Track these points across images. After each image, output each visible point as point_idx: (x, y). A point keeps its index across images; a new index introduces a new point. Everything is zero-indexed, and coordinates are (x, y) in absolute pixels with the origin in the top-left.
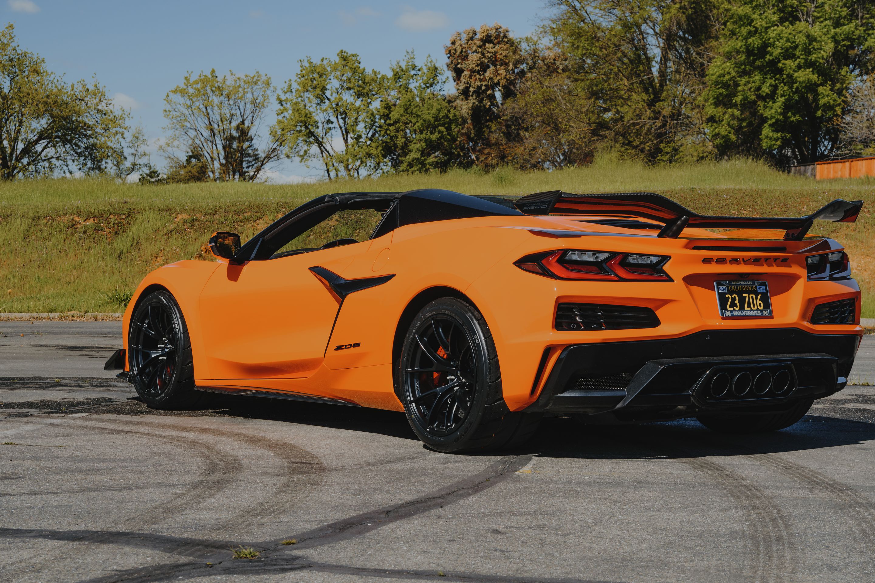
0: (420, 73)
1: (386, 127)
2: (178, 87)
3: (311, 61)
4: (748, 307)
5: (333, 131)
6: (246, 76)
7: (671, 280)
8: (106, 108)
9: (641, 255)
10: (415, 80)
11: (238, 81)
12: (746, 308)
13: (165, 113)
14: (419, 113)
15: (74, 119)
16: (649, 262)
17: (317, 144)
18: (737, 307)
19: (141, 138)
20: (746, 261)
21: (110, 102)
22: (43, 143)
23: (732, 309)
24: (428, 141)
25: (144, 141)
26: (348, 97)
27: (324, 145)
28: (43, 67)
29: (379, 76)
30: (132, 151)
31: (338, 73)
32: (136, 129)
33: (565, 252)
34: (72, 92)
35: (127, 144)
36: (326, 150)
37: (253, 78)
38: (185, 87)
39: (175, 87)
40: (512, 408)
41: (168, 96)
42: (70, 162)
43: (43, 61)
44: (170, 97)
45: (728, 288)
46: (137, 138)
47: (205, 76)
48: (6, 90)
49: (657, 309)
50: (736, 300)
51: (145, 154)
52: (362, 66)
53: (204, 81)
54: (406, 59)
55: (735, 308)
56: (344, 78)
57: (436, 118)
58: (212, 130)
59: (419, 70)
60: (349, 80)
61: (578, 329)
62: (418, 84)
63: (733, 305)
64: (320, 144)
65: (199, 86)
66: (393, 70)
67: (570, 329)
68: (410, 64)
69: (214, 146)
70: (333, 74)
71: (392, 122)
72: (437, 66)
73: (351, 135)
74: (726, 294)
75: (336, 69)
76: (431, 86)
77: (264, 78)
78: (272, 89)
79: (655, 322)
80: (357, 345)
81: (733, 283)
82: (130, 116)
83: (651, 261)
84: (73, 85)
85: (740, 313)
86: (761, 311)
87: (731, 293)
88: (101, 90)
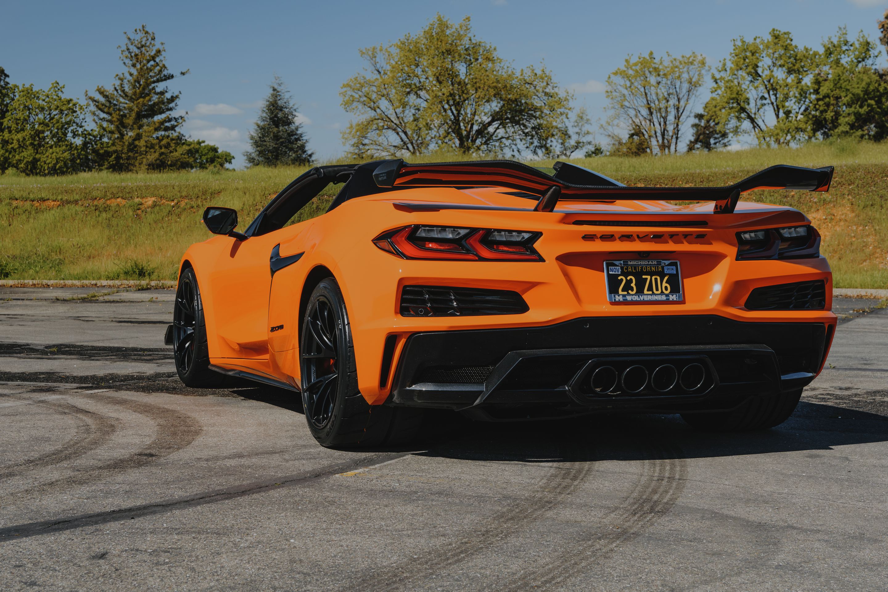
0: (852, 48)
1: (816, 102)
2: (619, 69)
3: (744, 40)
5: (766, 107)
6: (683, 57)
8: (553, 91)
10: (847, 55)
11: (674, 62)
13: (607, 94)
14: (848, 87)
15: (523, 101)
17: (749, 120)
19: (585, 118)
21: (555, 85)
22: (496, 124)
24: (858, 115)
25: (588, 120)
26: (780, 74)
27: (756, 120)
28: (495, 55)
29: (811, 53)
30: (577, 130)
31: (771, 51)
32: (580, 110)
34: (521, 77)
35: (572, 124)
36: (758, 125)
37: (689, 58)
38: (625, 69)
39: (616, 69)
41: (609, 77)
42: (518, 141)
43: (495, 49)
44: (611, 79)
46: (582, 118)
47: (644, 58)
48: (462, 76)
51: (588, 133)
52: (794, 43)
53: (644, 63)
54: (838, 35)
56: (776, 55)
57: (866, 92)
58: (650, 109)
59: (851, 45)
60: (781, 57)
62: (849, 59)
64: (752, 120)
65: (638, 68)
66: (824, 46)
68: (842, 39)
69: (652, 124)
70: (765, 52)
71: (821, 97)
72: (869, 40)
73: (781, 111)
75: (768, 47)
76: (863, 60)
77: (700, 58)
78: (707, 68)
82: (574, 98)
84: (522, 70)
88: (547, 74)
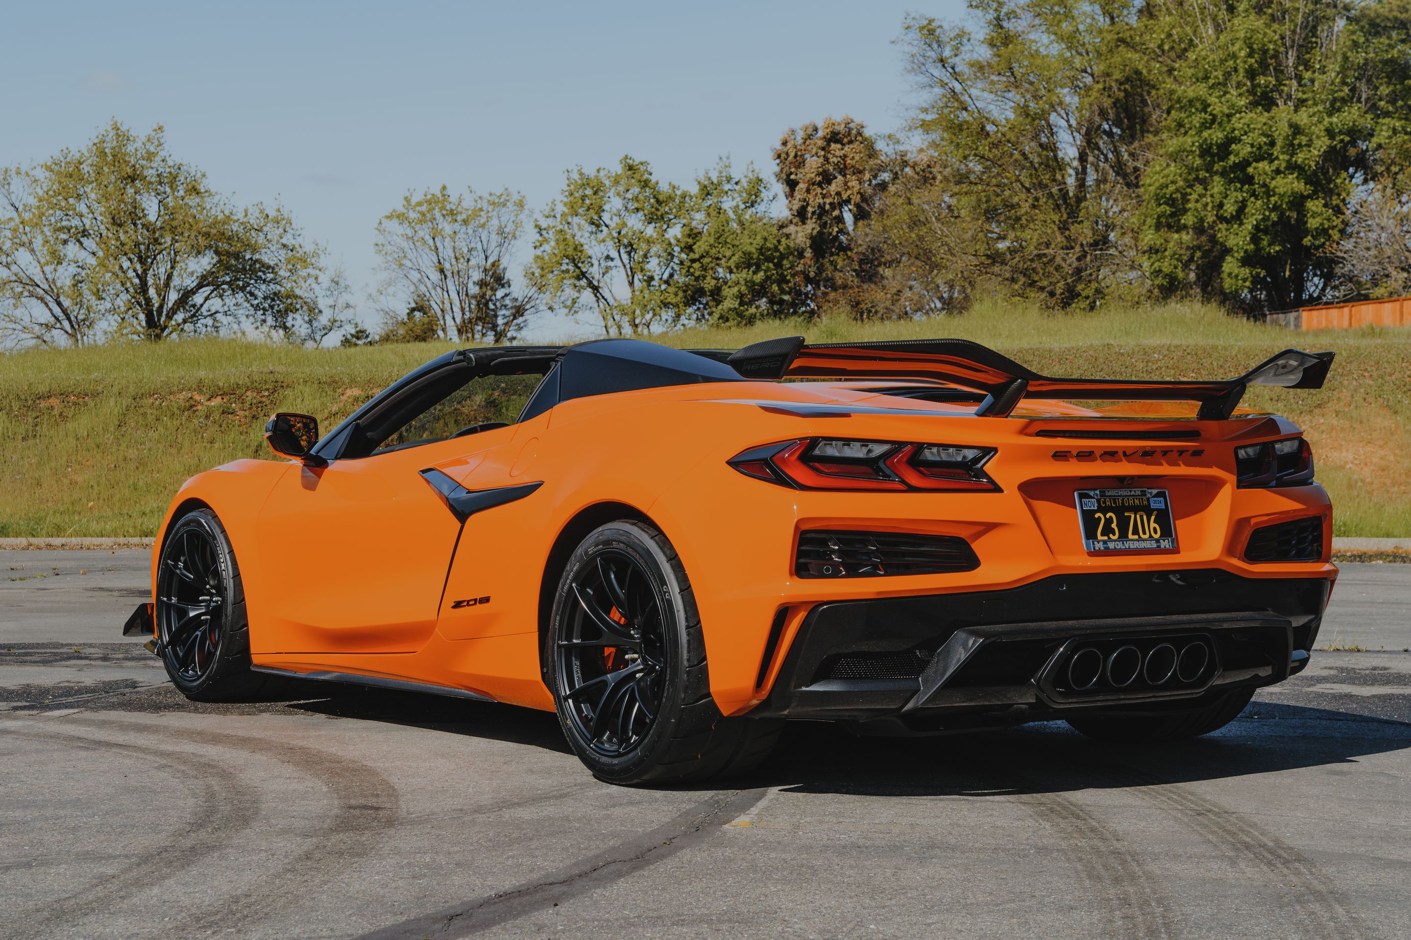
0: (737, 188)
1: (689, 264)
2: (394, 211)
3: (583, 171)
4: (1133, 534)
5: (613, 272)
6: (491, 194)
7: (998, 489)
8: (293, 242)
9: (946, 446)
10: (730, 198)
11: (479, 201)
12: (1131, 536)
13: (377, 248)
14: (736, 243)
15: (248, 257)
16: (960, 459)
17: (590, 290)
18: (1114, 534)
19: (342, 284)
20: (1129, 456)
21: (298, 233)
22: (206, 291)
23: (1106, 538)
24: (750, 284)
25: (346, 287)
26: (635, 222)
27: (600, 290)
28: (204, 185)
29: (678, 193)
30: (331, 302)
31: (621, 189)
32: (335, 271)
33: (814, 442)
34: (245, 220)
35: (323, 293)
36: (603, 297)
37: (500, 197)
38: (405, 211)
39: (391, 211)
40: (726, 712)
41: (380, 223)
42: (243, 319)
43: (204, 176)
44: (383, 226)
45: (1098, 501)
46: (337, 283)
47: (433, 195)
48: (152, 217)
49: (973, 542)
50: (1112, 522)
51: (348, 306)
52: (653, 179)
53: (432, 202)
54: (718, 167)
55: (1111, 536)
56: (629, 195)
57: (761, 250)
58: (442, 271)
59: (737, 183)
60: (636, 199)
61: (835, 575)
62: (734, 203)
63: (1107, 531)
64: (596, 289)
65: (424, 208)
66: (699, 183)
67: (822, 576)
68: (724, 174)
69: (445, 293)
70: (613, 190)
71: (697, 256)
72: (761, 177)
73: (638, 276)
74: (1095, 512)
75: (617, 182)
76: (752, 206)
77: (515, 197)
78: (526, 212)
79: (971, 562)
80: (486, 600)
81: (1107, 494)
82: (327, 252)
83: (964, 457)
84: (246, 210)
85: (1120, 545)
86: (1157, 541)
87: (1104, 510)
88: (286, 216)
